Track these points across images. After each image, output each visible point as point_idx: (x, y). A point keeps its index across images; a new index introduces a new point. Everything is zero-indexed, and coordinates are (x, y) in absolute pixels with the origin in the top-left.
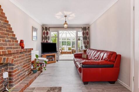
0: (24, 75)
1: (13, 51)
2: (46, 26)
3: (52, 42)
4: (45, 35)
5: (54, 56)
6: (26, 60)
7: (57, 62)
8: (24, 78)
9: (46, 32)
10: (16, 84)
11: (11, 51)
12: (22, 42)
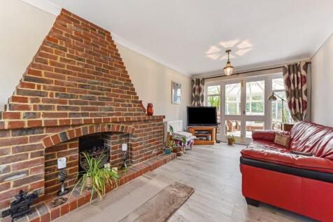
0: (151, 153)
1: (132, 118)
2: (198, 77)
3: (209, 105)
4: (196, 93)
5: (210, 132)
6: (154, 133)
7: (217, 144)
8: (149, 157)
9: (197, 87)
10: (137, 162)
11: (129, 118)
12: (150, 106)
